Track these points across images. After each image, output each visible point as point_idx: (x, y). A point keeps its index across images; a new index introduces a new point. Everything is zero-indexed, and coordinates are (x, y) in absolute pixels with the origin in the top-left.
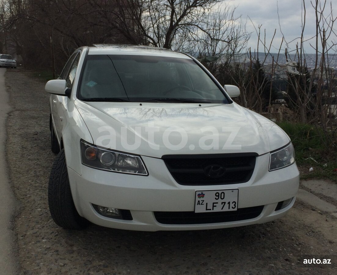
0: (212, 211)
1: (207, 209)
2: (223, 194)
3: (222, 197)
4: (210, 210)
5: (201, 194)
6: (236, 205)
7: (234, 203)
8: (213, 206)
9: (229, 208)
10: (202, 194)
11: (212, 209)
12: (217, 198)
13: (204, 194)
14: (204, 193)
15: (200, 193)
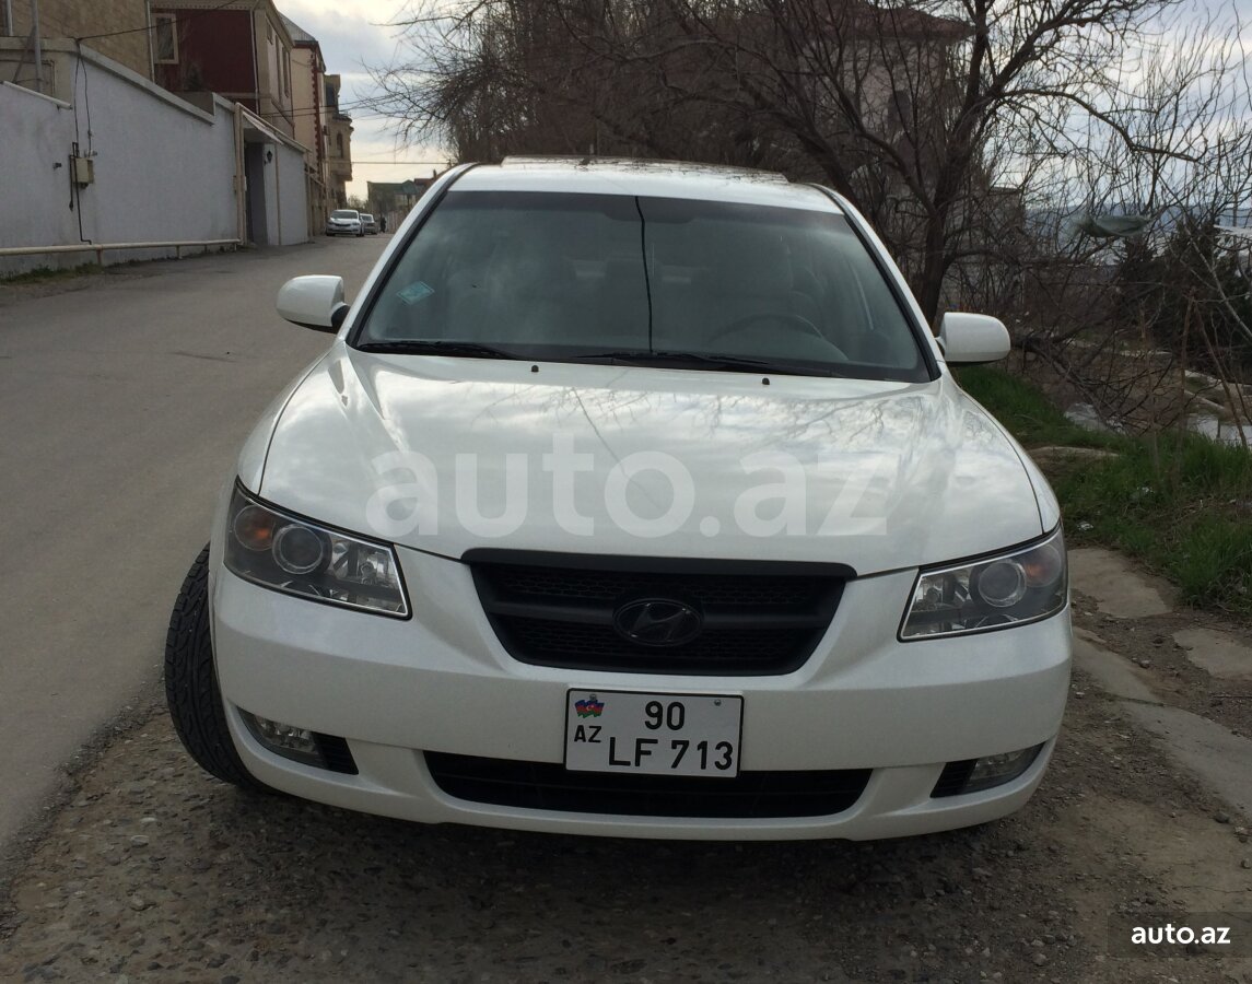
0: (632, 770)
1: (612, 762)
2: (676, 711)
3: (675, 722)
4: (628, 764)
5: (590, 703)
6: (734, 756)
7: (724, 750)
8: (639, 753)
9: (703, 766)
10: (593, 701)
11: (633, 763)
12: (654, 721)
13: (599, 701)
14: (600, 698)
15: (586, 697)
